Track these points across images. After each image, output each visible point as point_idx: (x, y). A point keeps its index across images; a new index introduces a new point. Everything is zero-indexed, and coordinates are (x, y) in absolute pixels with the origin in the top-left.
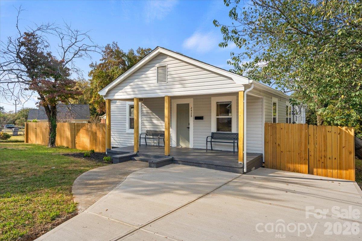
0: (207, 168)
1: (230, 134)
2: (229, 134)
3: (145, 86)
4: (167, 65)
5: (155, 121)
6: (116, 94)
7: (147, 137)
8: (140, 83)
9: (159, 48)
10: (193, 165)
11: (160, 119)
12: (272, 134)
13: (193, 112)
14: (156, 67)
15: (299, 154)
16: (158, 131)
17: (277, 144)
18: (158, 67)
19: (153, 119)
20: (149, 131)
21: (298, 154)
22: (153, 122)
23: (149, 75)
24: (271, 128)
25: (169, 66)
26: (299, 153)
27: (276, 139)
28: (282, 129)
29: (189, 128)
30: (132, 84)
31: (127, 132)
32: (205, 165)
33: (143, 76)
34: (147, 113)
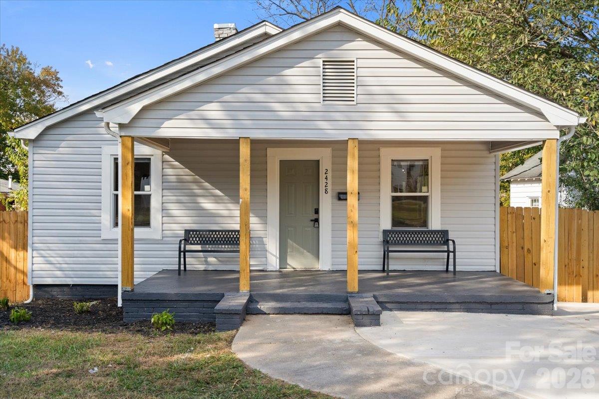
0: (468, 312)
1: (425, 232)
2: (422, 232)
3: (277, 106)
4: (355, 59)
5: (207, 205)
6: (167, 124)
7: (189, 247)
8: (259, 97)
9: (342, 10)
10: (430, 310)
11: (226, 197)
12: (514, 230)
13: (330, 181)
14: (321, 61)
15: (567, 266)
16: (216, 231)
17: (526, 250)
18: (324, 61)
19: (201, 200)
20: (193, 231)
21: (565, 266)
22: (201, 207)
23: (293, 80)
24: (512, 217)
25: (360, 63)
26: (567, 264)
27: (523, 238)
28: (534, 218)
29: (317, 220)
30: (227, 98)
31: (103, 237)
32: (457, 306)
33: (272, 79)
34: (180, 181)
